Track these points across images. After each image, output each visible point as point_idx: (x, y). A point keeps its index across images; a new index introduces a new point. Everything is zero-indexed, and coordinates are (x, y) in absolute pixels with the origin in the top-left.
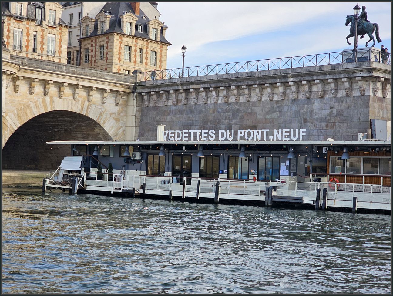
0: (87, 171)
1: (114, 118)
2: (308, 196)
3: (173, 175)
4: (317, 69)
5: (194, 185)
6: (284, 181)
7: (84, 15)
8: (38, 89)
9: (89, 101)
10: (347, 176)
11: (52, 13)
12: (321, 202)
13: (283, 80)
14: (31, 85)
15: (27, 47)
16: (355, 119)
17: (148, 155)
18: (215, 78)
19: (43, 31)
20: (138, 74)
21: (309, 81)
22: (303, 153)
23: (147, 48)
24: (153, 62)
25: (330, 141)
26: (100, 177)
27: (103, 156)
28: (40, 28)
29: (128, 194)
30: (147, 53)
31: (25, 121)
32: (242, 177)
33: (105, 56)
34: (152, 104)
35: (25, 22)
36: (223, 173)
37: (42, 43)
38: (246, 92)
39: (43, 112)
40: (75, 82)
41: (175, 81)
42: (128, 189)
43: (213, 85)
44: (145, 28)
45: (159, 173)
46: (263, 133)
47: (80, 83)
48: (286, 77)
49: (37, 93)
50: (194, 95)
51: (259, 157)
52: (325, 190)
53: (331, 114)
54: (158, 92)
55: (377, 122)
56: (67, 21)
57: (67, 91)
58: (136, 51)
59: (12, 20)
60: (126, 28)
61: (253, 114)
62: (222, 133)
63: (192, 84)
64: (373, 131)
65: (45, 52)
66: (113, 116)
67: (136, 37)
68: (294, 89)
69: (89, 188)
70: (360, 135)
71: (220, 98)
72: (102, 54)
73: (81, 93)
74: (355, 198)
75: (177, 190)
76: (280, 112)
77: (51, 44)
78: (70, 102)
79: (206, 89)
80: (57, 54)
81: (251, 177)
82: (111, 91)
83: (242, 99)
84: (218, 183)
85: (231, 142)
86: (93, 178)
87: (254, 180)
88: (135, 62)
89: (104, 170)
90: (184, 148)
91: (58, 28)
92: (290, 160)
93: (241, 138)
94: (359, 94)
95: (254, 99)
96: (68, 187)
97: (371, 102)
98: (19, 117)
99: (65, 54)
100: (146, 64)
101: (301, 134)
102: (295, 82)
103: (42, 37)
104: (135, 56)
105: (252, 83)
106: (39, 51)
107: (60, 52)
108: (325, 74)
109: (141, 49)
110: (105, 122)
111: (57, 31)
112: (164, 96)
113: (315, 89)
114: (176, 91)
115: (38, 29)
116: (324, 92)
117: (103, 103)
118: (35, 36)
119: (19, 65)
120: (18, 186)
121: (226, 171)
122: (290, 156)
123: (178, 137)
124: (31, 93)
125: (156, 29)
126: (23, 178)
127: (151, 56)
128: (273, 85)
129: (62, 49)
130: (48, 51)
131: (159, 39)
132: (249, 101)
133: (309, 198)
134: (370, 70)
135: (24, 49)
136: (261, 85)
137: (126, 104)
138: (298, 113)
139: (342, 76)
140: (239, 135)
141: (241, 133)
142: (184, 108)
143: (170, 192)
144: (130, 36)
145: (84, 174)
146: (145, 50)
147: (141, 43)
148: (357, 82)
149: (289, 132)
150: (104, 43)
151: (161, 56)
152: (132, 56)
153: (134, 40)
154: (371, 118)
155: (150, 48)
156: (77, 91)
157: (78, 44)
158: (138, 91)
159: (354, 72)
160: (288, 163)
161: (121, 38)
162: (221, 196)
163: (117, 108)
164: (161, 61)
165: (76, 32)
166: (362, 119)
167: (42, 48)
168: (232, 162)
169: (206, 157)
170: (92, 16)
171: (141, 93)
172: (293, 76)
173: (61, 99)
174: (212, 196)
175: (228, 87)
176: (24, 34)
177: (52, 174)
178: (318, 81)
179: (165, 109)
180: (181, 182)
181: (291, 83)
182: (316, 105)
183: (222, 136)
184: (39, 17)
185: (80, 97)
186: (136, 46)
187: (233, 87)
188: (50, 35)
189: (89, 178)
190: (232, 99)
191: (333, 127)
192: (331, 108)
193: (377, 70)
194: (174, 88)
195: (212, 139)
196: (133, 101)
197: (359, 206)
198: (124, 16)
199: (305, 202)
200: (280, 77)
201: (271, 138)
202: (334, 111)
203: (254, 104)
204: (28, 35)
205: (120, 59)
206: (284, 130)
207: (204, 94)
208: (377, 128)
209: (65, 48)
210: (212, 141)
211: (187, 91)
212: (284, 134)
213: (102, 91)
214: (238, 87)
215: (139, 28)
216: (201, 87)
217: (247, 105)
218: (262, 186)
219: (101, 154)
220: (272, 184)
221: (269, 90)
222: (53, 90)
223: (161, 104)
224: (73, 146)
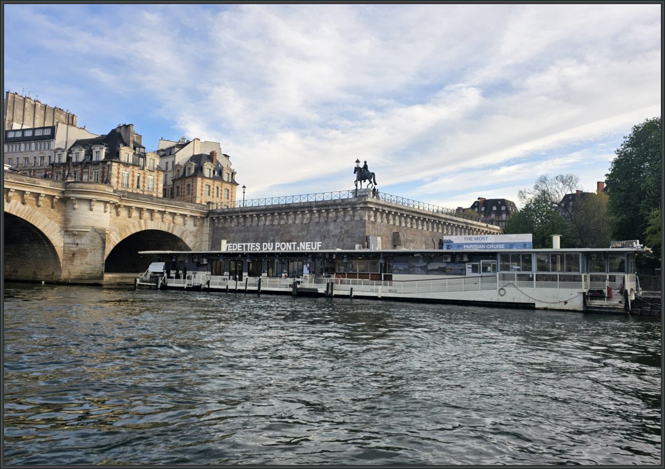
0: (168, 273)
1: (193, 235)
2: (321, 288)
3: (230, 275)
4: (332, 202)
5: (244, 282)
6: (306, 278)
7: (176, 163)
8: (135, 214)
9: (174, 223)
10: (348, 274)
11: (152, 161)
12: (330, 291)
13: (309, 209)
14: (129, 211)
15: (133, 185)
16: (357, 236)
17: (212, 260)
18: (264, 208)
19: (144, 173)
20: (211, 205)
21: (326, 210)
22: (319, 258)
23: (222, 187)
24: (226, 196)
25: (339, 250)
26: (178, 277)
27: (181, 261)
28: (143, 171)
29: (197, 289)
30: (221, 190)
31: (125, 237)
32: (278, 275)
33: (191, 192)
34: (220, 226)
35: (131, 167)
36: (264, 272)
37: (144, 182)
38: (285, 217)
39: (138, 230)
40: (163, 210)
41: (236, 210)
42: (196, 285)
43: (262, 213)
44: (220, 173)
45: (220, 273)
46: (292, 245)
47: (167, 210)
48: (311, 207)
49: (134, 218)
50: (249, 220)
51: (288, 262)
52: (332, 283)
53: (341, 232)
54: (225, 217)
55: (371, 238)
56: (164, 168)
57: (157, 215)
58: (213, 189)
59: (121, 165)
60: (207, 173)
61: (289, 232)
62: (265, 245)
63: (248, 211)
64: (368, 243)
65: (146, 189)
66: (192, 234)
67: (214, 179)
68: (317, 215)
69: (169, 285)
70: (357, 246)
71: (267, 222)
72: (189, 190)
73: (168, 218)
74: (352, 289)
75: (232, 285)
76: (308, 231)
77: (151, 183)
78: (160, 224)
79: (258, 215)
80: (155, 190)
81: (283, 275)
82: (191, 216)
83: (282, 222)
84: (260, 279)
85: (271, 250)
86: (172, 278)
87: (286, 277)
88: (213, 196)
89: (180, 272)
90: (240, 256)
91: (156, 172)
92: (310, 263)
93: (278, 248)
94: (359, 219)
95: (290, 222)
96: (153, 284)
97: (367, 224)
98: (120, 234)
99: (161, 190)
100: (221, 198)
101: (318, 246)
102: (318, 211)
103: (144, 178)
104: (213, 193)
105: (289, 211)
106: (141, 187)
107: (157, 188)
108: (337, 205)
109: (218, 188)
110: (186, 238)
111: (155, 174)
112: (229, 220)
113: (330, 215)
114: (237, 216)
115: (141, 172)
116: (337, 217)
117: (185, 224)
118: (139, 177)
119: (120, 197)
120: (119, 284)
121: (266, 271)
122: (309, 261)
123: (235, 248)
124: (130, 217)
125: (229, 174)
126: (122, 278)
127: (225, 193)
128: (303, 212)
129: (159, 187)
130: (148, 188)
131: (230, 181)
132: (287, 223)
133: (322, 289)
134: (366, 203)
135: (130, 186)
136: (295, 213)
137: (202, 226)
138: (319, 231)
139: (348, 207)
140: (276, 247)
141: (278, 244)
142: (243, 228)
143: (227, 286)
144: (209, 178)
145: (165, 275)
146: (220, 188)
147: (217, 183)
148: (358, 211)
149: (311, 244)
150: (191, 183)
151: (232, 193)
152: (211, 192)
153: (212, 181)
154: (367, 234)
155: (224, 187)
156: (165, 216)
157: (172, 183)
158: (210, 216)
159: (355, 204)
160: (308, 265)
161: (202, 180)
162: (262, 288)
163: (195, 228)
164: (232, 196)
165: (170, 175)
166: (361, 235)
167: (144, 186)
168: (270, 265)
169: (253, 262)
170: (182, 164)
171: (212, 218)
172: (316, 207)
173: (153, 222)
174: (256, 288)
175: (273, 214)
176: (130, 176)
177: (142, 275)
178: (332, 210)
179: (230, 229)
180: (235, 279)
181: (315, 211)
182: (332, 226)
183: (265, 247)
184: (141, 163)
185: (167, 220)
186: (213, 185)
187: (276, 214)
188: (150, 177)
189: (169, 277)
190: (276, 222)
191: (342, 241)
192: (341, 228)
193: (370, 203)
194: (236, 214)
195: (258, 249)
196: (207, 223)
197: (354, 293)
198: (205, 164)
199: (319, 292)
200: (307, 207)
201: (298, 248)
202: (343, 230)
203: (290, 226)
204: (133, 176)
205: (202, 194)
206: (307, 243)
207: (256, 219)
208: (371, 241)
209: (161, 186)
210: (258, 250)
211: (244, 217)
212: (307, 245)
213: (184, 216)
214: (280, 214)
215: (216, 173)
216: (254, 214)
217: (286, 226)
218: (290, 281)
219: (179, 260)
220: (297, 279)
221: (300, 216)
222: (146, 215)
223: (227, 225)
224: (158, 254)
